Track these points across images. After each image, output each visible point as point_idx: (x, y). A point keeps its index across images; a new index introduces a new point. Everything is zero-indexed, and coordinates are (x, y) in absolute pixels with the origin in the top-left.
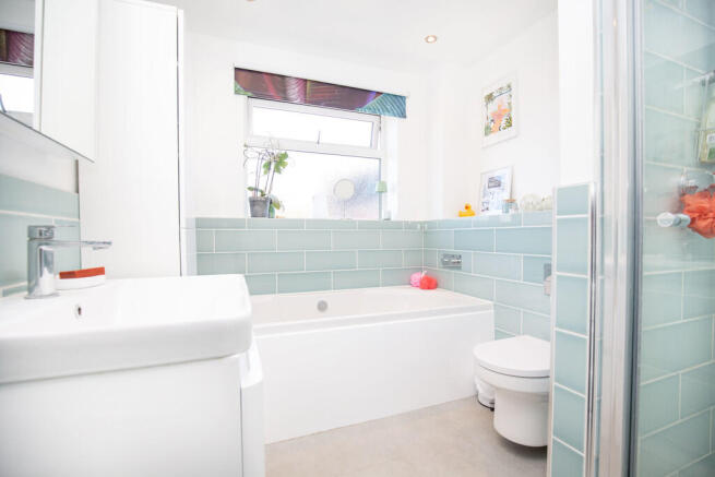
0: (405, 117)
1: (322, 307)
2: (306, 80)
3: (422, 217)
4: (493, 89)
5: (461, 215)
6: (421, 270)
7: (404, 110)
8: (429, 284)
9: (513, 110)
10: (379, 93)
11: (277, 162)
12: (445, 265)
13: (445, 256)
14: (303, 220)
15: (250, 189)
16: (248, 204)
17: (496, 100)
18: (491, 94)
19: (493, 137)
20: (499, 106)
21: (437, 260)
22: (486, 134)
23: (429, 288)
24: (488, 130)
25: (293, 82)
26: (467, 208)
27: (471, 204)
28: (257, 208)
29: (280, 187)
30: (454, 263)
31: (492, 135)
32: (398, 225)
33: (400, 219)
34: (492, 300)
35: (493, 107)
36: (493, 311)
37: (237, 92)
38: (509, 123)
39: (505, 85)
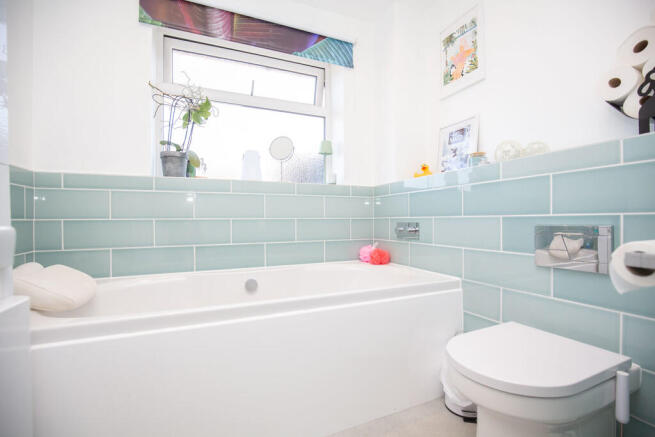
0: (352, 67)
1: (251, 287)
2: (232, 14)
3: (372, 182)
4: (454, 29)
5: (416, 176)
6: (371, 243)
7: (352, 60)
8: (381, 258)
9: (479, 49)
10: (322, 37)
11: (197, 112)
12: (400, 235)
13: (399, 225)
14: (229, 181)
15: (163, 143)
16: (160, 161)
17: (457, 43)
18: (451, 36)
19: (453, 85)
20: (461, 47)
21: (390, 231)
22: (446, 83)
23: (381, 263)
24: (449, 77)
25: (216, 14)
26: (424, 168)
27: (428, 164)
28: (170, 165)
29: (202, 141)
30: (409, 232)
31: (454, 82)
32: (345, 191)
33: (346, 184)
34: (460, 276)
35: (453, 50)
36: (460, 290)
37: (142, 20)
38: (474, 65)
39: (468, 21)
